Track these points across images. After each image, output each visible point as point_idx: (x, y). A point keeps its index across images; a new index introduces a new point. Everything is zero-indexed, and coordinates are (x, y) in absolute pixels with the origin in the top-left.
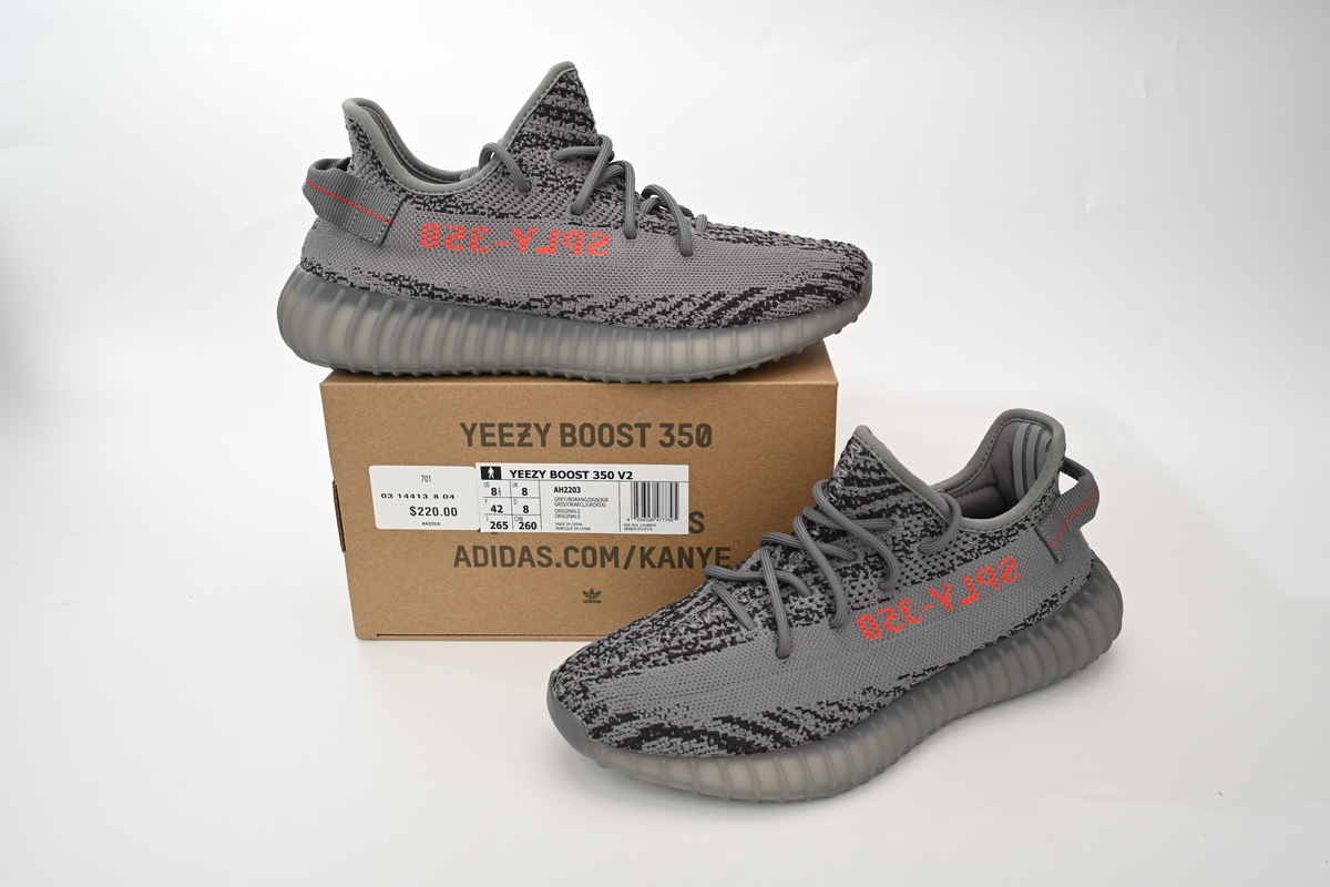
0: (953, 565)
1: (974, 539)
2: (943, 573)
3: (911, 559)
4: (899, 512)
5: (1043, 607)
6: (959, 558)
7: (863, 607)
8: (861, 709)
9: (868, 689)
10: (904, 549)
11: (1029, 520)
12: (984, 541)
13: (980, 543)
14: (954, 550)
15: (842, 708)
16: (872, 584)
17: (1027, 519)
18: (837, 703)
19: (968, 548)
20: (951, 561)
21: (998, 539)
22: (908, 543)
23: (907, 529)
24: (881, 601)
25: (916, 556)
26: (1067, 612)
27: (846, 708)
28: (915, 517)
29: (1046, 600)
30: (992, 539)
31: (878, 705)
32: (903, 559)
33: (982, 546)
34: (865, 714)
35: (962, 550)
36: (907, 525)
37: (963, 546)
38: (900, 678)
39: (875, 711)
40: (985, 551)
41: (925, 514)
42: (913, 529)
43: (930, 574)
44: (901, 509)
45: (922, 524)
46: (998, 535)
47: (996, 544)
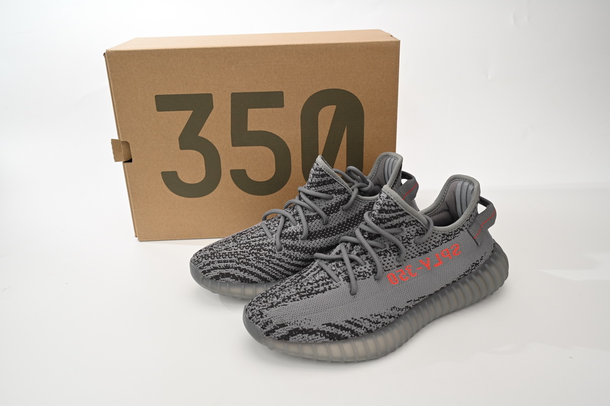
0: (430, 249)
1: (440, 236)
2: (426, 252)
3: (411, 246)
4: (405, 225)
5: (472, 266)
6: (433, 245)
7: (389, 270)
8: (390, 317)
9: (394, 308)
10: (407, 242)
11: (465, 226)
12: (444, 237)
14: (430, 242)
15: (382, 317)
16: (393, 259)
17: (464, 226)
18: (379, 315)
19: (437, 240)
20: (429, 247)
21: (451, 236)
22: (409, 239)
23: (408, 232)
24: (398, 267)
25: (413, 245)
26: (483, 268)
27: (384, 317)
28: (412, 227)
29: (474, 263)
30: (448, 236)
31: (398, 315)
32: (407, 246)
33: (443, 239)
34: (393, 319)
35: (434, 241)
36: (408, 231)
37: (435, 240)
38: (408, 302)
39: (397, 318)
40: (445, 241)
41: (417, 225)
42: (411, 232)
43: (420, 253)
44: (405, 223)
45: (415, 230)
46: (450, 234)
47: (450, 238)
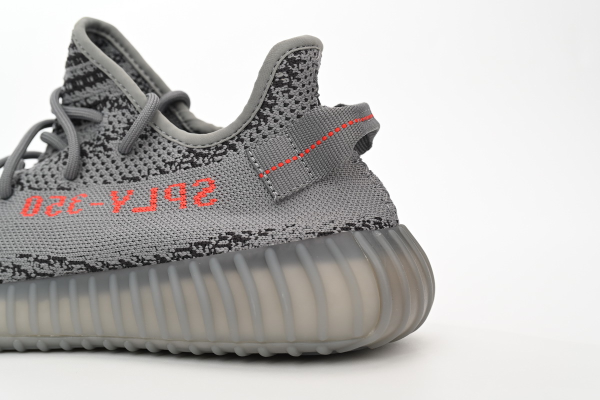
0: (149, 173)
2: (136, 179)
4: (109, 105)
5: (222, 238)
6: (158, 168)
7: (40, 189)
10: (103, 145)
11: (242, 140)
12: (188, 156)
13: (184, 156)
16: (58, 169)
17: (240, 140)
19: (170, 159)
21: (204, 156)
22: (108, 138)
23: (110, 123)
24: (60, 188)
25: (115, 154)
28: (120, 112)
29: (232, 234)
30: (198, 155)
32: (100, 155)
33: (185, 160)
35: (164, 161)
36: (112, 119)
37: (166, 157)
38: (22, 256)
40: (186, 165)
41: (129, 110)
42: (116, 124)
43: (124, 178)
44: (110, 103)
45: (125, 120)
46: (206, 152)
47: (200, 161)
